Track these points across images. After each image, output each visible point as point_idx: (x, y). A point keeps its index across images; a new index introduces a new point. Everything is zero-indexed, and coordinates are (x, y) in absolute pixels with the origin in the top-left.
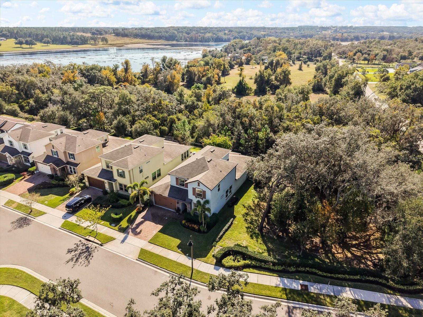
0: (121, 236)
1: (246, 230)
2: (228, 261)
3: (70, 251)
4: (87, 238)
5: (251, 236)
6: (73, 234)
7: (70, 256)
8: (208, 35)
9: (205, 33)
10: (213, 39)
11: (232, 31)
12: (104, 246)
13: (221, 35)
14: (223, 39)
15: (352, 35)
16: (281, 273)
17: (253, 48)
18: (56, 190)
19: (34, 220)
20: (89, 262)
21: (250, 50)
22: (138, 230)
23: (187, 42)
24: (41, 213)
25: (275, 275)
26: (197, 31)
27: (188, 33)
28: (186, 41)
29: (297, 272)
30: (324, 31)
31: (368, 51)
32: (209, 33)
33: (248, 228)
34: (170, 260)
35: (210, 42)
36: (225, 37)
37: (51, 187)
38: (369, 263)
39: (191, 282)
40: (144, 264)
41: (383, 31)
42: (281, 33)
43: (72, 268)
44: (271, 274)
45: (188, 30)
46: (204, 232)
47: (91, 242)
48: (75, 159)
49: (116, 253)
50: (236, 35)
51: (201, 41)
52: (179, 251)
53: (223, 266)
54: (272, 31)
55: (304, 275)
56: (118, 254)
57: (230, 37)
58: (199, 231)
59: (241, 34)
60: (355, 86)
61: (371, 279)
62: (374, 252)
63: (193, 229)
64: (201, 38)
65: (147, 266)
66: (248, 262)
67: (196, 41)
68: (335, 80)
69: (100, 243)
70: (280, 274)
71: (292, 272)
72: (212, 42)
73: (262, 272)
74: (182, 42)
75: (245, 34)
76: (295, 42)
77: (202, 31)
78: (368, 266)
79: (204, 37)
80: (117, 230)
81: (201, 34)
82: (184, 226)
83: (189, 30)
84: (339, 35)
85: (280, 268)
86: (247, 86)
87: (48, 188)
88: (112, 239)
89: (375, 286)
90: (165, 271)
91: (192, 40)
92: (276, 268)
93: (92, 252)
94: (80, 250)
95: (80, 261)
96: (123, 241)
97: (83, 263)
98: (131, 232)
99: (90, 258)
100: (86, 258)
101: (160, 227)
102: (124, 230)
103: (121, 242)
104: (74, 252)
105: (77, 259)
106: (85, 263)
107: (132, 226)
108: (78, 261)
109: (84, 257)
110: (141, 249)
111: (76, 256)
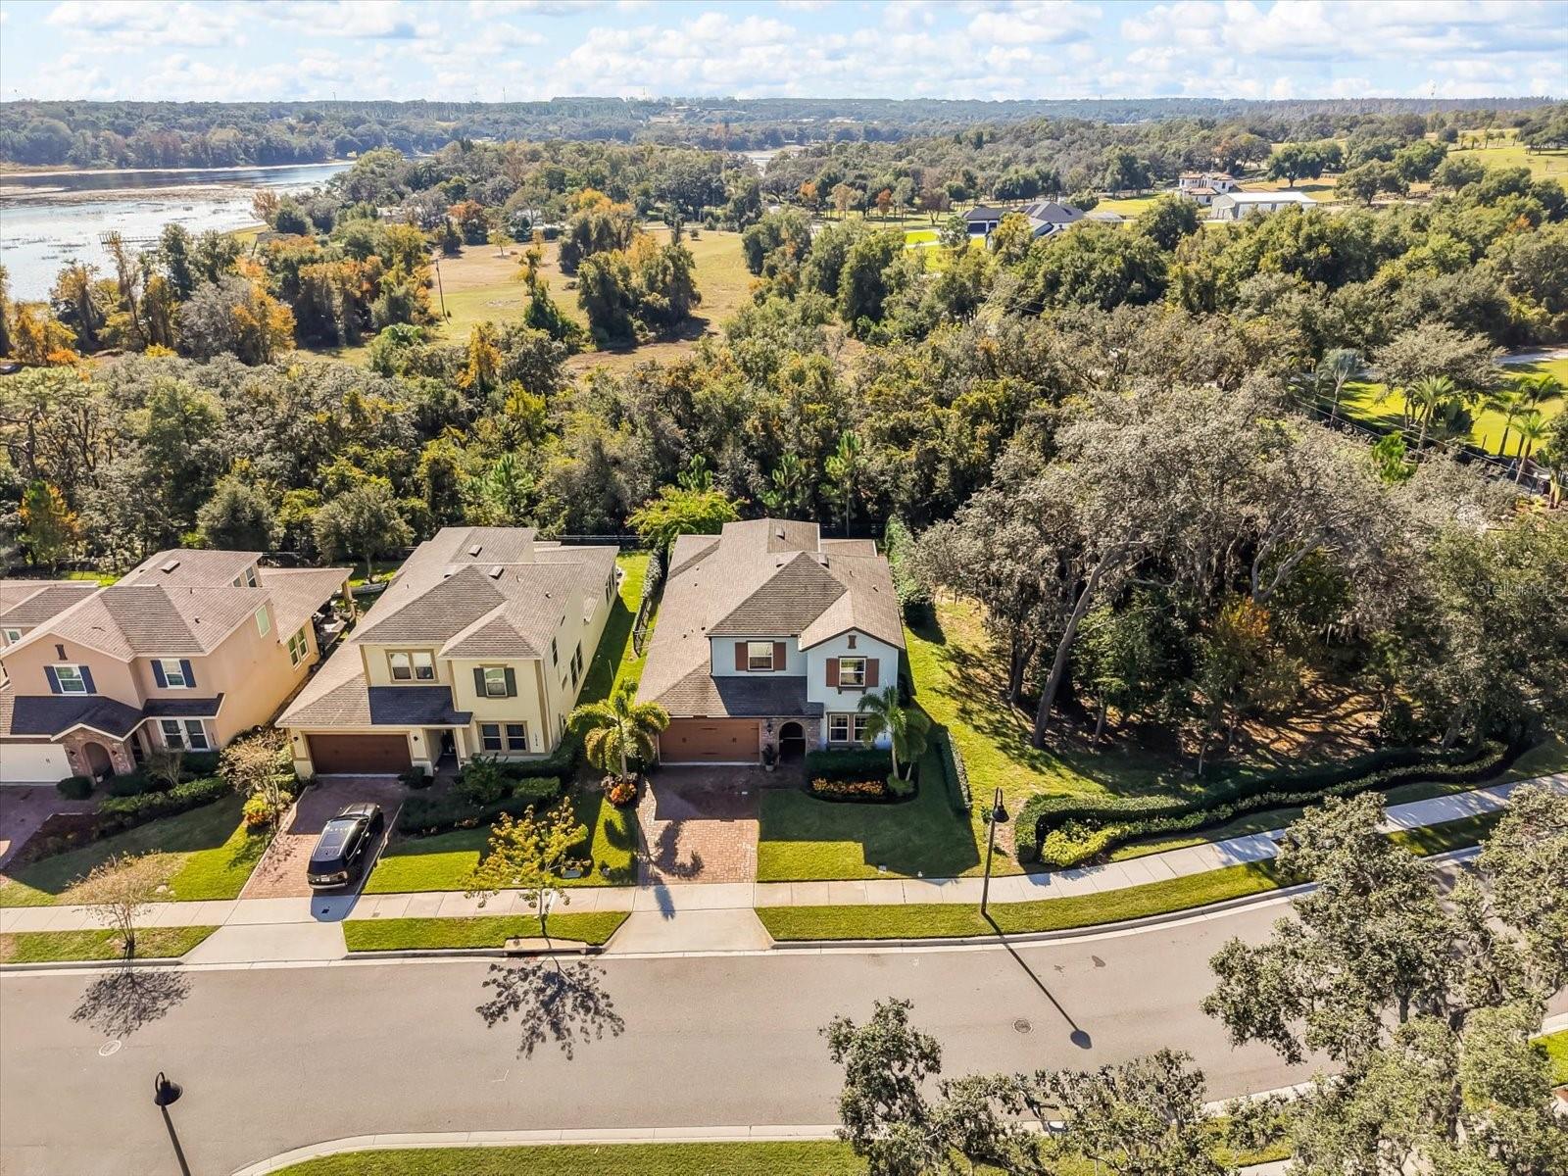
0: (639, 900)
1: (1005, 756)
2: (1056, 846)
3: (492, 1014)
4: (510, 946)
5: (1034, 768)
6: (435, 955)
7: (514, 1025)
8: (219, 137)
9: (203, 128)
10: (246, 151)
11: (318, 119)
12: (610, 951)
13: (276, 131)
14: (292, 150)
15: (758, 129)
16: (1210, 830)
17: (475, 181)
18: (150, 831)
19: (179, 968)
20: (611, 1016)
21: (464, 189)
22: (683, 858)
23: (128, 165)
24: (196, 936)
25: (1198, 841)
26: (161, 119)
27: (127, 132)
28: (123, 162)
29: (1239, 814)
30: (654, 114)
31: (857, 177)
32: (222, 125)
33: (1004, 748)
34: (885, 906)
35: (237, 165)
36: (297, 142)
37: (120, 828)
38: (1357, 742)
39: (1005, 943)
40: (817, 951)
41: (833, 115)
42: (513, 123)
43: (570, 1058)
44: (1189, 842)
45: (117, 117)
46: (907, 797)
47: (541, 958)
48: (191, 683)
49: (680, 955)
50: (344, 133)
51: (193, 163)
52: (882, 871)
53: (1055, 867)
54: (477, 117)
55: (1263, 815)
56: (687, 955)
57: (322, 143)
58: (890, 797)
59: (360, 129)
60: (948, 284)
61: (1401, 772)
62: (1340, 712)
63: (866, 798)
64: (194, 149)
65: (825, 951)
66: (1110, 831)
67: (170, 161)
68: (852, 275)
69: (584, 945)
70: (1208, 833)
71: (1228, 820)
72: (247, 164)
73: (1164, 846)
74: (103, 167)
75: (377, 128)
76: (610, 156)
77: (188, 121)
78: (1360, 749)
79: (204, 144)
80: (605, 883)
81: (185, 134)
82: (827, 797)
83: (126, 117)
84: (717, 130)
85: (1197, 819)
86: (563, 322)
87: (104, 834)
88: (619, 919)
89: (1415, 786)
90: (902, 945)
91: (148, 156)
92: (1191, 821)
93: (585, 984)
94: (531, 997)
95: (574, 1026)
96: (668, 909)
97: (592, 1028)
98: (662, 874)
99: (602, 1003)
100: (588, 1010)
101: (752, 826)
102: (630, 877)
103: (659, 914)
104: (516, 1010)
105: (556, 1026)
106: (601, 1026)
107: (648, 855)
108: (568, 1030)
109: (575, 1008)
110: (757, 910)
111: (539, 1019)
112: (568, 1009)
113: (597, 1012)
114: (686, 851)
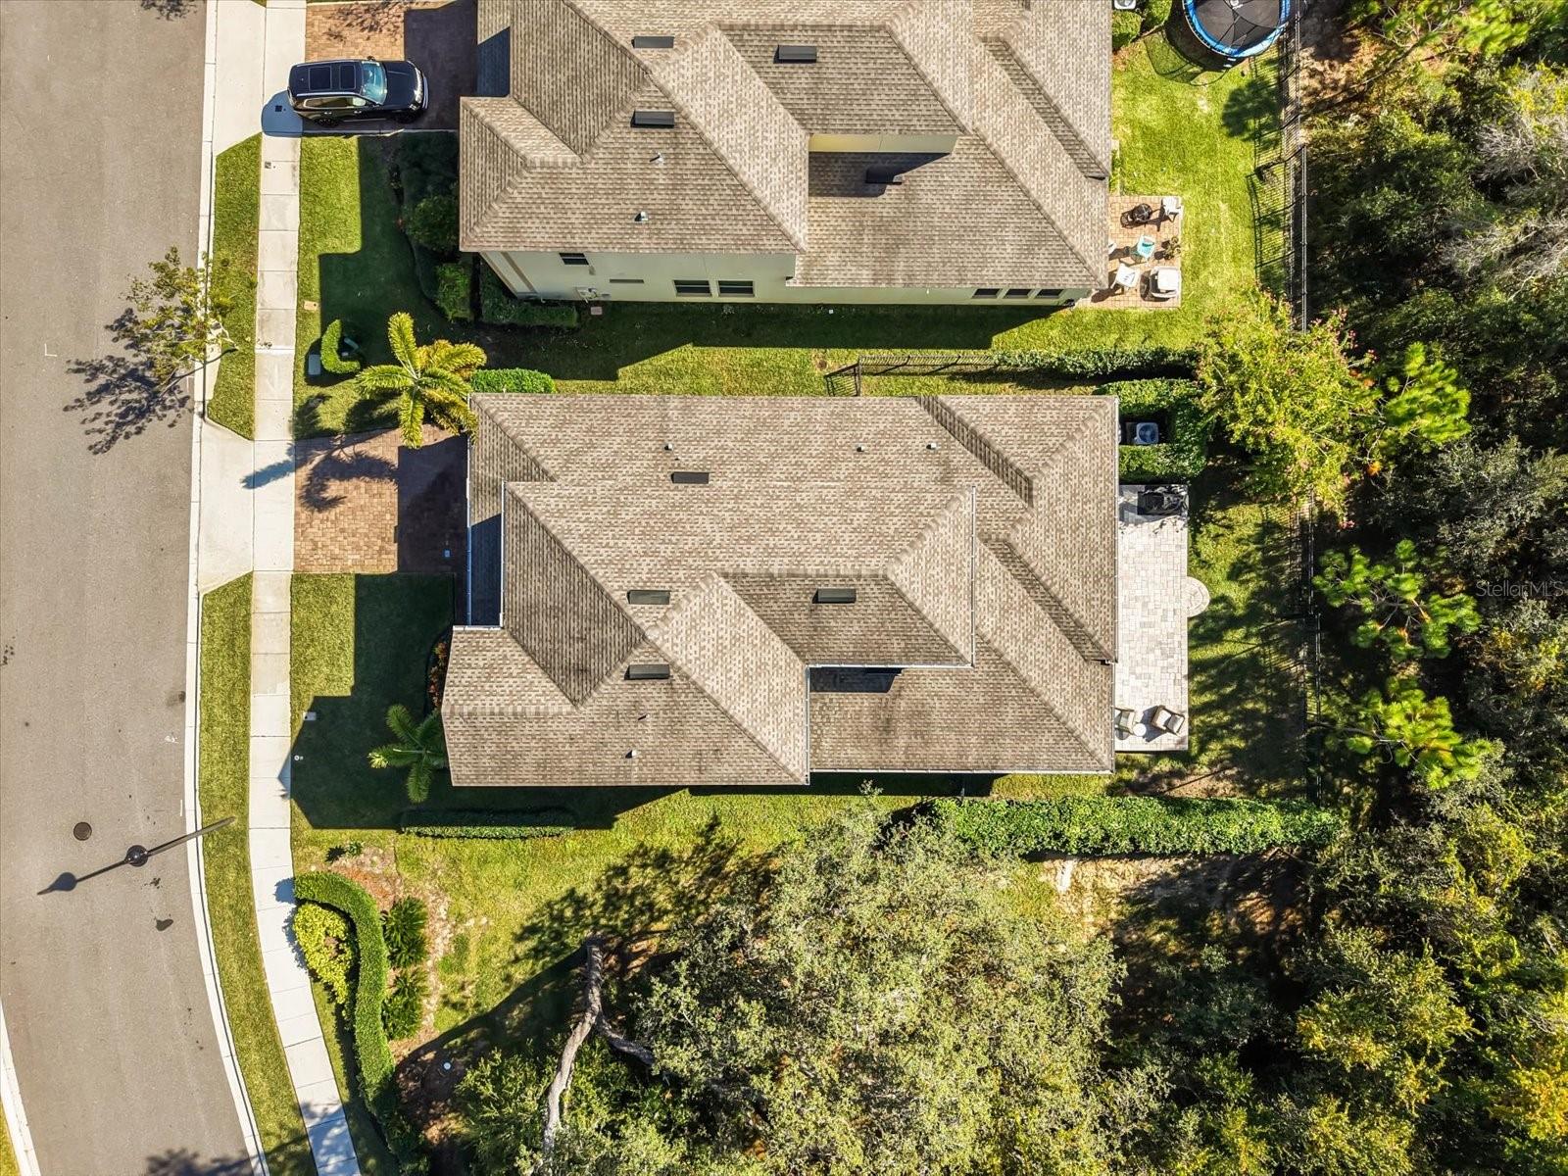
1: (558, 898)
5: (530, 930)
22: (334, 488)
33: (575, 897)
43: (65, 409)
52: (303, 717)
56: (194, 508)
80: (299, 404)
88: (246, 428)
93: (158, 408)
94: (143, 357)
95: (104, 406)
96: (254, 481)
97: (99, 424)
98: (310, 467)
99: (132, 429)
100: (123, 416)
101: (389, 564)
102: (307, 430)
103: (250, 472)
104: (127, 347)
105: (105, 389)
106: (100, 431)
107: (341, 447)
108: (99, 401)
109: (126, 402)
110: (249, 576)
111: (114, 371)
112: (126, 396)
113: (119, 425)
114: (346, 490)
